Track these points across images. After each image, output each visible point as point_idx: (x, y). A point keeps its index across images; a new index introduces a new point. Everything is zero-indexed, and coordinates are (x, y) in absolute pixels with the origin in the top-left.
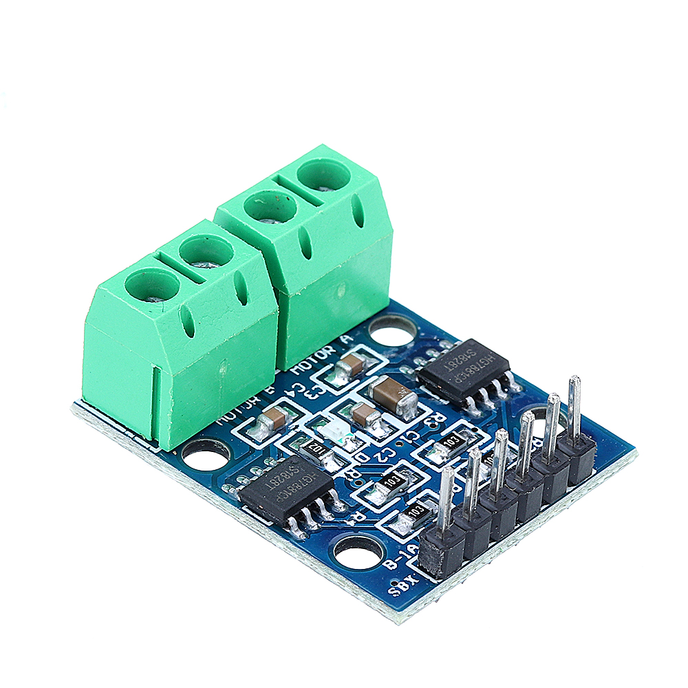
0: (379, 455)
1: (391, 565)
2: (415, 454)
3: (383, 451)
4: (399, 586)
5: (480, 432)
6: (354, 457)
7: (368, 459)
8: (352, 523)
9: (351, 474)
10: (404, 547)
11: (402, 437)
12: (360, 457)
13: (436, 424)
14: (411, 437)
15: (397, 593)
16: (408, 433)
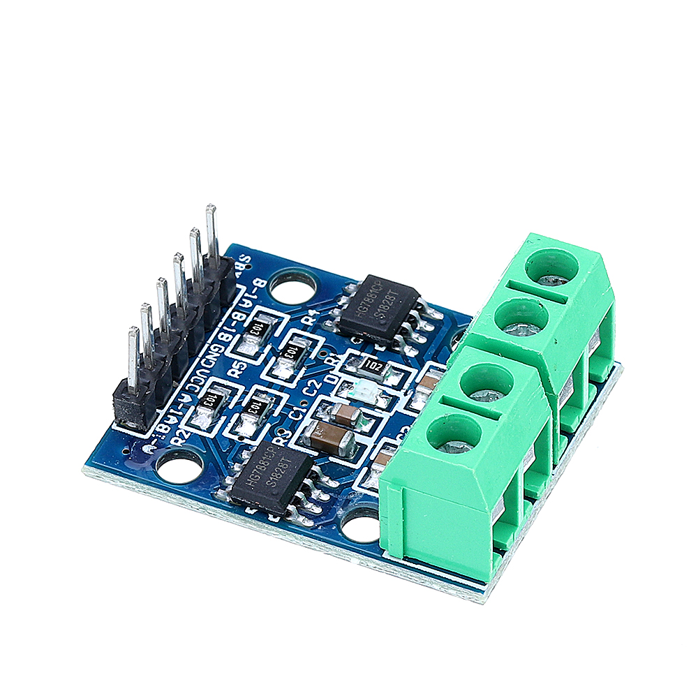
0: (318, 387)
1: (259, 283)
2: (285, 397)
3: (315, 391)
4: (244, 266)
5: (235, 438)
6: (340, 378)
7: (325, 380)
8: (311, 312)
9: (334, 361)
10: (255, 303)
11: (304, 411)
12: (334, 380)
13: (279, 434)
14: (297, 414)
15: (242, 258)
16: (301, 416)
